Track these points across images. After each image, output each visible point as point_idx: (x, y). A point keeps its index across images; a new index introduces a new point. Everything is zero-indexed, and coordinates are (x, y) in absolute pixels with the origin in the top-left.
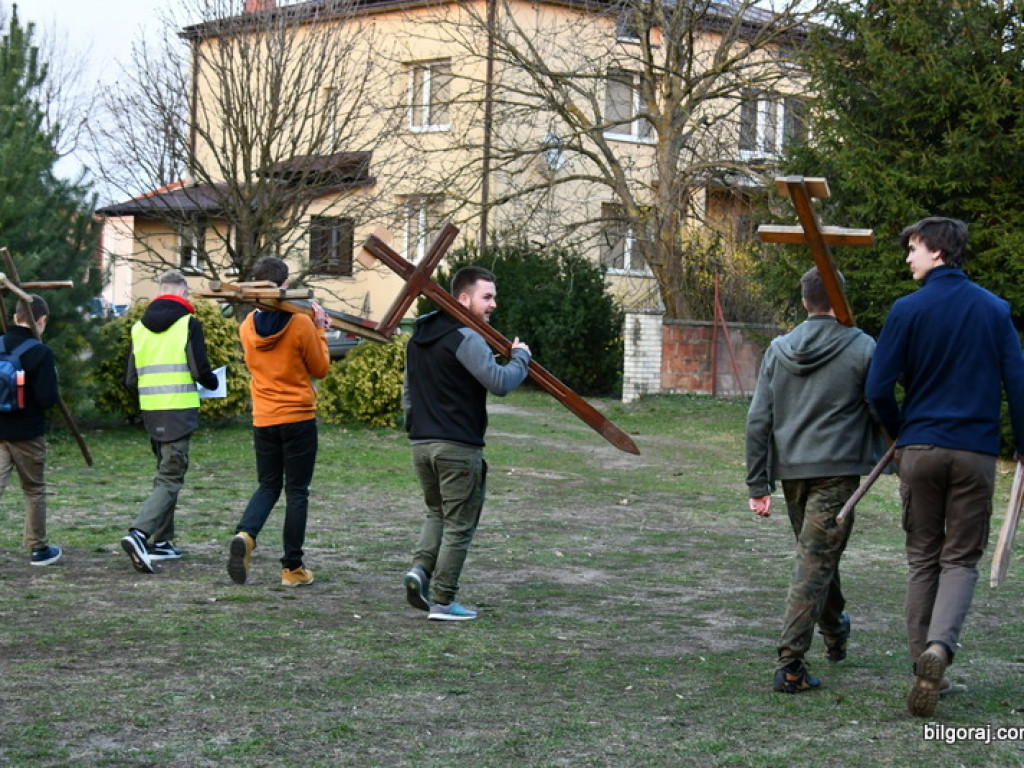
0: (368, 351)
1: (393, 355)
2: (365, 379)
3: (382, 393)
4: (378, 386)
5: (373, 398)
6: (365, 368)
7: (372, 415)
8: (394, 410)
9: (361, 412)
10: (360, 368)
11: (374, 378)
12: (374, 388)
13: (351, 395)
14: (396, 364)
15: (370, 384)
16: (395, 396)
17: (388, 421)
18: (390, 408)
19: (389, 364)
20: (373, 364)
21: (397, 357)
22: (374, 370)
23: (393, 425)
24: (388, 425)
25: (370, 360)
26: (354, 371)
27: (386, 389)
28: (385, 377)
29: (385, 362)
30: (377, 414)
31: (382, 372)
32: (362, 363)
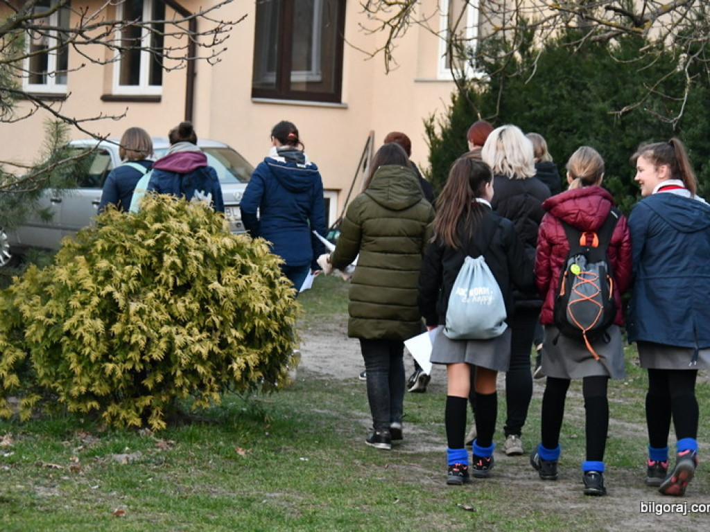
0: (99, 244)
1: (159, 251)
2: (85, 313)
3: (127, 346)
4: (117, 328)
5: (105, 358)
6: (89, 284)
7: (104, 401)
8: (158, 388)
9: (75, 391)
10: (78, 286)
11: (110, 311)
12: (109, 336)
13: (54, 353)
14: (166, 275)
15: (99, 324)
16: (157, 354)
17: (146, 415)
18: (148, 383)
19: (149, 273)
20: (108, 275)
21: (168, 260)
22: (109, 288)
23: (157, 423)
24: (145, 424)
25: (103, 264)
26: (66, 291)
27: (137, 338)
28: (134, 307)
29: (137, 269)
30: (113, 397)
31: (130, 295)
32: (83, 271)
